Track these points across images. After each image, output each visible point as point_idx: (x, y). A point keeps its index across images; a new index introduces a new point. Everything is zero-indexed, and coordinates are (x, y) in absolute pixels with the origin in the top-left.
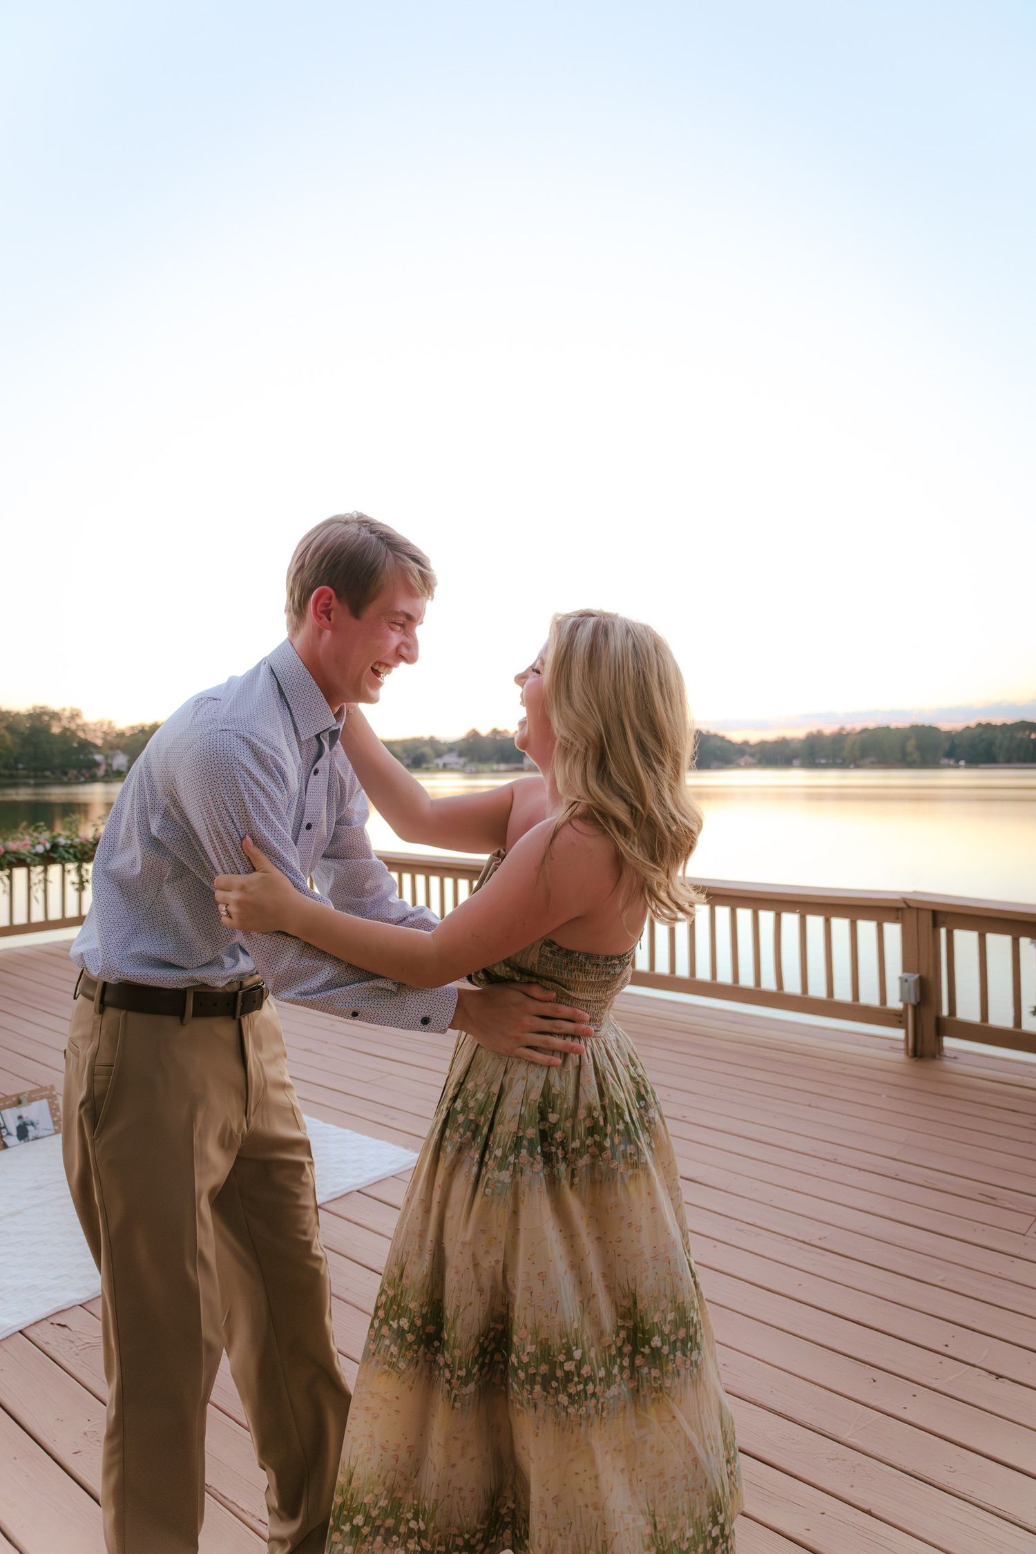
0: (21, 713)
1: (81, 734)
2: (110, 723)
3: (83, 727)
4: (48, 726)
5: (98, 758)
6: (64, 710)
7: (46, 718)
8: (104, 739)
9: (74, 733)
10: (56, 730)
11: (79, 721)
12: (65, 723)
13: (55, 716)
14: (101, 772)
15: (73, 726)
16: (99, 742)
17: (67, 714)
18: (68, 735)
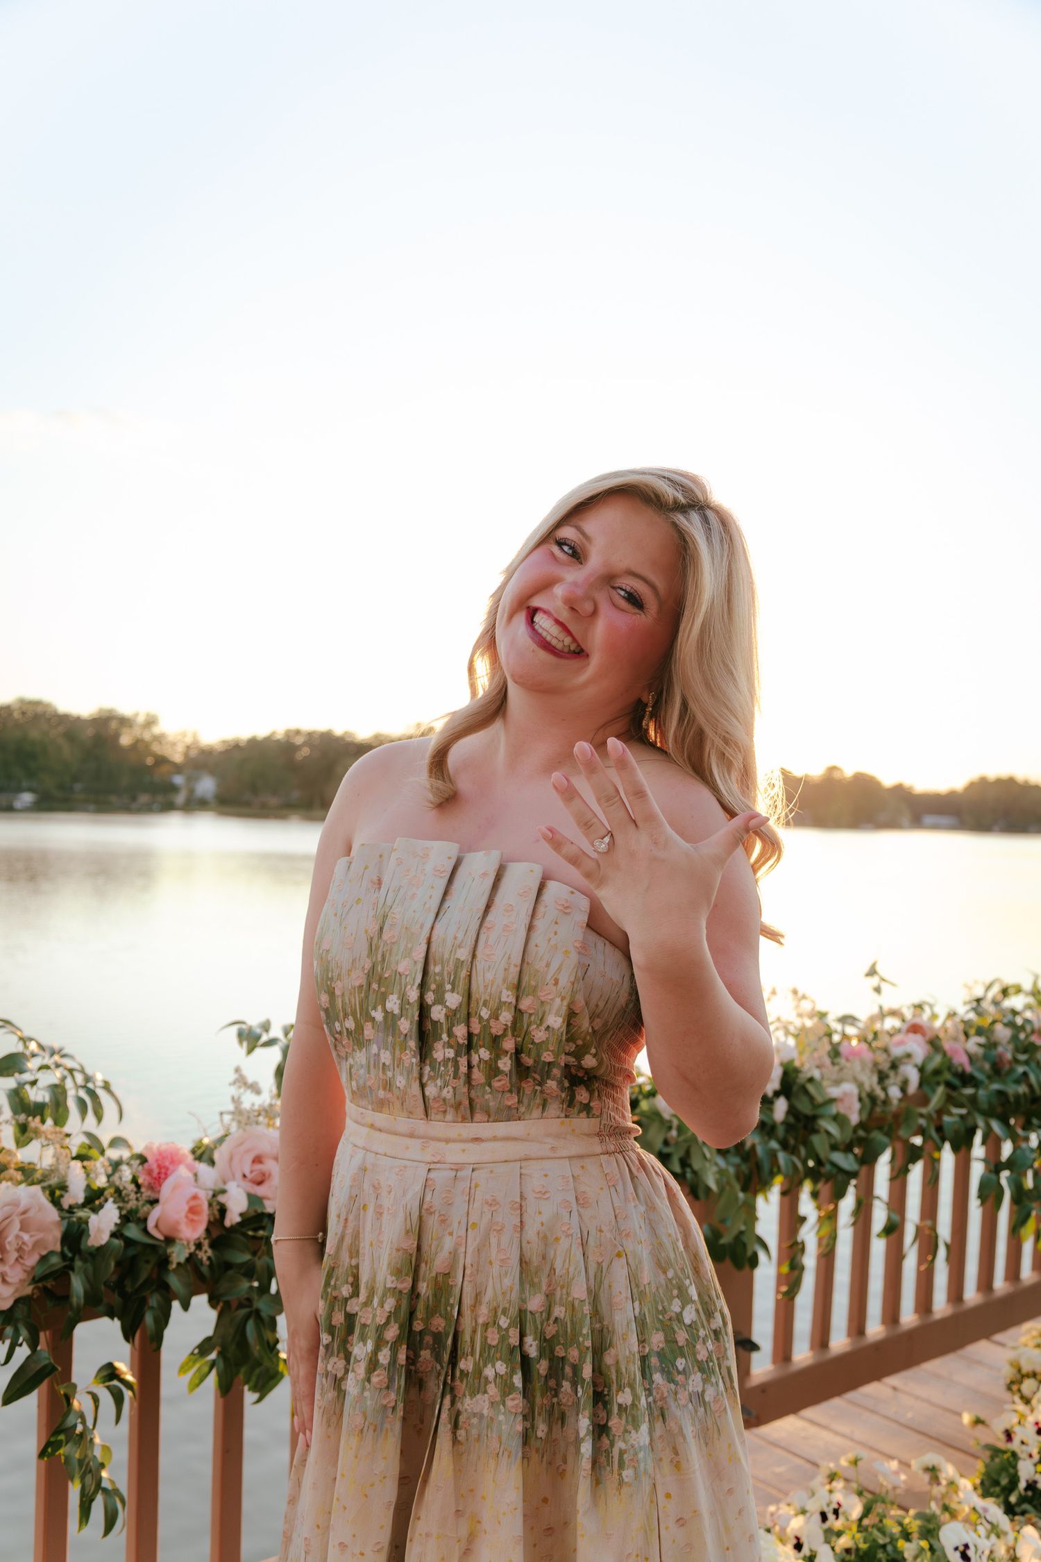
0: (81, 718)
1: (156, 748)
2: (195, 736)
3: (159, 739)
4: (117, 736)
5: (178, 780)
6: (137, 715)
7: (113, 725)
8: (186, 755)
9: (147, 745)
10: (125, 740)
11: (156, 730)
12: (137, 732)
13: (124, 722)
14: (180, 798)
15: (147, 736)
16: (178, 758)
17: (141, 719)
18: (140, 746)
